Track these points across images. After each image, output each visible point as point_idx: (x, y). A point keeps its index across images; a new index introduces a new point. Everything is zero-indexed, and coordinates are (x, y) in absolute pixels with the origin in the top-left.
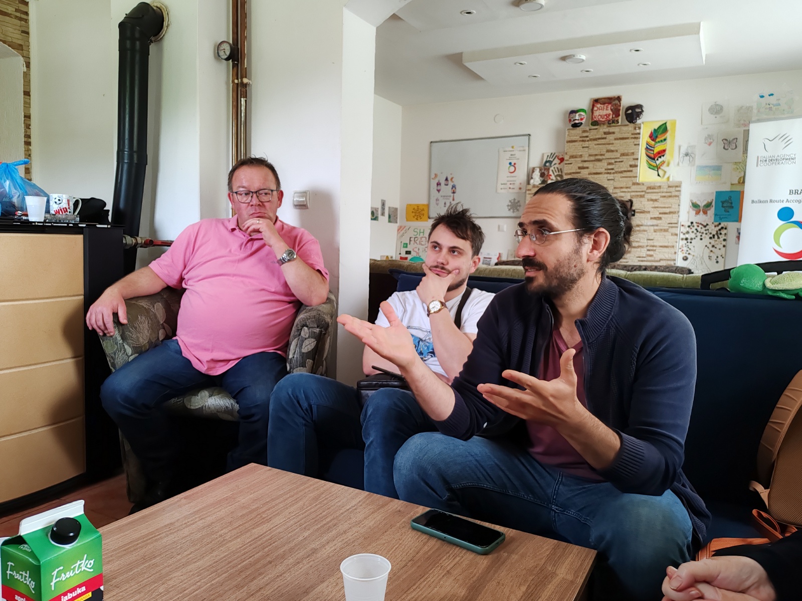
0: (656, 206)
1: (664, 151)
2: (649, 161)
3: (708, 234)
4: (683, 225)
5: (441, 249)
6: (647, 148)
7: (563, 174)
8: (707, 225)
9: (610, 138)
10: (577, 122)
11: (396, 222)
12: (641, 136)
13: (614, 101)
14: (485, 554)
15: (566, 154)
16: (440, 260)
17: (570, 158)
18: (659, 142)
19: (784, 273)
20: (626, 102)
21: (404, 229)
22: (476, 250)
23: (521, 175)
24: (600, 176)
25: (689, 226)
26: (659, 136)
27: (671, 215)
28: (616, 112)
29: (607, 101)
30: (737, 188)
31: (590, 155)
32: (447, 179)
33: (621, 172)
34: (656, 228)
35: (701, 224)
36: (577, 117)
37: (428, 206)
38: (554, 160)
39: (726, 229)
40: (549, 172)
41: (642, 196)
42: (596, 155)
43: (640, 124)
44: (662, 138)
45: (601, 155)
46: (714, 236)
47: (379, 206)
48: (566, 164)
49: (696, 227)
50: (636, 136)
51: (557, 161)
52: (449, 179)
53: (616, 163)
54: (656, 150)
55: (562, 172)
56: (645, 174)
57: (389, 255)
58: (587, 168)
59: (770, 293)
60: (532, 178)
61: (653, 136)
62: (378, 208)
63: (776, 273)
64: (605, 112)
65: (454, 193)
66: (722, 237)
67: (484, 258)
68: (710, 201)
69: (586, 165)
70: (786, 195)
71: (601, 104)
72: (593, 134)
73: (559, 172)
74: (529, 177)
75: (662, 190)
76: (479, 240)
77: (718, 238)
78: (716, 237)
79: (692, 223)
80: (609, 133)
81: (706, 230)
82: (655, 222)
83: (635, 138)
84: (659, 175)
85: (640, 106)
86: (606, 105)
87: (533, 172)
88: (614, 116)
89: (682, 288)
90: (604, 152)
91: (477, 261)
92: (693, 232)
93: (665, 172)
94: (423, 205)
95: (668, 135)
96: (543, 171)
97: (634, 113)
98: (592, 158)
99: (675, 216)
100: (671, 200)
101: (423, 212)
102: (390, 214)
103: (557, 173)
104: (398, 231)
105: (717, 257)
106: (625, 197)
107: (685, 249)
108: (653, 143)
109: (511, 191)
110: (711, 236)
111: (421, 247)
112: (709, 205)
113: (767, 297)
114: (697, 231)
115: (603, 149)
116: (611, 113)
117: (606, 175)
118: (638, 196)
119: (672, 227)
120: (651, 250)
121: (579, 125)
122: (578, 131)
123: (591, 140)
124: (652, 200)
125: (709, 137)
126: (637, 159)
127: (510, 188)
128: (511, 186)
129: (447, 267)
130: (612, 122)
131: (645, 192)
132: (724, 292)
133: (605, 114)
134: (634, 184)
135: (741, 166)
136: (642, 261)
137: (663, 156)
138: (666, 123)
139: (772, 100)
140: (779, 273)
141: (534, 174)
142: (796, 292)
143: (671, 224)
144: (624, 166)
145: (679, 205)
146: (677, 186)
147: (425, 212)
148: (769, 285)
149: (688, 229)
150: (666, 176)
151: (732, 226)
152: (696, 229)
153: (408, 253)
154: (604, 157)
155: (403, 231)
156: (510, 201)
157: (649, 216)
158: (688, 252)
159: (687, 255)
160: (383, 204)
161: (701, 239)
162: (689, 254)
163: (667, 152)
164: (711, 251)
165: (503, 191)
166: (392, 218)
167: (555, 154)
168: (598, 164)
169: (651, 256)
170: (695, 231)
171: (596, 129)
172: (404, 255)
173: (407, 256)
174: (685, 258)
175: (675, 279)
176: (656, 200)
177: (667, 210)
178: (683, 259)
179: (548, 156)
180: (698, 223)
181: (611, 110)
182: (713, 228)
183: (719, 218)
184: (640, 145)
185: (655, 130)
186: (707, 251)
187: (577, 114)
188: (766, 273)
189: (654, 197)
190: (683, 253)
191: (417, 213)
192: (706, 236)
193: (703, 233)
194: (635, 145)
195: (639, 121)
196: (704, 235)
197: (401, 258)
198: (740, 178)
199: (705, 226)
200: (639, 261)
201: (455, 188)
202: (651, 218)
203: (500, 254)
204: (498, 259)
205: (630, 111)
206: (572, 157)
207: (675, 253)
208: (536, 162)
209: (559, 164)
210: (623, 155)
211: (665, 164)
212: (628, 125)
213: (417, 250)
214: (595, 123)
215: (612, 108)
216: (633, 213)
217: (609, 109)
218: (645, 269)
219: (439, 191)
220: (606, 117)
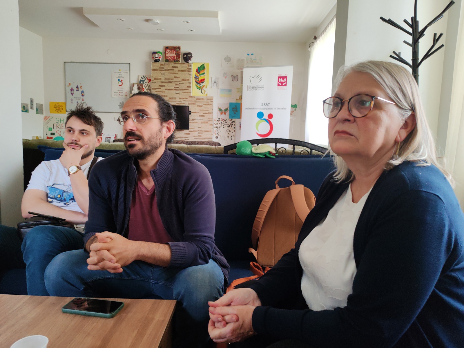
0: (202, 109)
1: (204, 79)
2: (197, 85)
3: (227, 125)
4: (215, 120)
5: (74, 131)
6: (195, 78)
7: (151, 89)
8: (226, 120)
9: (176, 70)
10: (157, 59)
11: (43, 114)
12: (192, 70)
13: (176, 49)
14: (112, 317)
15: (152, 77)
16: (74, 139)
17: (154, 80)
18: (201, 74)
19: (260, 144)
20: (183, 50)
21: (49, 119)
22: (99, 133)
23: (126, 88)
24: (172, 91)
25: (218, 121)
26: (201, 71)
27: (209, 115)
28: (178, 55)
29: (173, 49)
30: (239, 102)
31: (165, 79)
32: (77, 87)
33: (183, 90)
34: (202, 121)
35: (223, 119)
36: (157, 56)
37: (65, 104)
38: (145, 80)
39: (235, 122)
40: (143, 87)
41: (194, 104)
42: (169, 79)
43: (191, 64)
44: (203, 73)
45: (172, 79)
46: (229, 125)
47: (29, 102)
48: (152, 83)
49: (221, 121)
50: (189, 70)
51: (147, 81)
52: (79, 87)
53: (180, 84)
54: (200, 79)
55: (150, 87)
56: (195, 91)
57: (39, 136)
58: (164, 86)
59: (254, 155)
60: (133, 90)
61: (198, 71)
62: (28, 104)
63: (256, 145)
64: (172, 55)
65: (83, 96)
66: (233, 126)
67: (106, 137)
68: (227, 108)
69: (163, 84)
70: (260, 106)
71: (170, 50)
72: (166, 67)
73: (148, 87)
74: (131, 89)
75: (204, 101)
76: (100, 126)
77: (232, 127)
78: (230, 126)
79: (219, 119)
80: (175, 67)
81: (226, 123)
82: (202, 118)
83: (189, 71)
84: (202, 93)
85: (190, 54)
86: (173, 51)
87: (133, 86)
88: (177, 58)
89: (215, 153)
90: (173, 77)
91: (100, 139)
92: (220, 124)
93: (205, 91)
94: (62, 103)
95: (205, 71)
96: (139, 86)
97: (187, 57)
98: (167, 81)
99: (211, 115)
100: (208, 106)
101: (62, 108)
102: (38, 108)
103: (148, 88)
104: (44, 119)
105: (232, 137)
106: (186, 104)
107: (217, 132)
108: (198, 75)
109: (120, 96)
110: (228, 126)
111: (62, 131)
112: (226, 110)
113: (253, 157)
114: (222, 123)
115: (172, 76)
116: (175, 55)
117: (175, 91)
118: (192, 103)
119: (210, 121)
120: (201, 133)
121: (158, 61)
122: (158, 64)
123: (165, 70)
124: (199, 106)
125: (225, 74)
126: (191, 83)
127: (120, 95)
128: (120, 94)
129: (79, 143)
130: (176, 61)
131: (195, 101)
132: (234, 155)
133: (172, 56)
134: (190, 97)
135: (240, 90)
136: (196, 139)
137: (204, 82)
138: (204, 64)
139: (253, 57)
140: (258, 145)
141: (134, 87)
142: (265, 154)
143: (209, 119)
144: (184, 86)
145: (213, 109)
146: (211, 99)
147: (64, 108)
148: (254, 151)
149: (217, 122)
150: (206, 93)
151: (237, 120)
152: (221, 122)
153: (52, 134)
154: (173, 81)
155: (47, 120)
156: (120, 103)
157: (198, 114)
158: (218, 134)
159: (217, 136)
160: (32, 101)
161: (224, 127)
162: (219, 135)
163: (205, 80)
164: (229, 133)
165: (115, 96)
166: (39, 110)
167: (145, 76)
168: (170, 84)
169: (200, 136)
170: (221, 123)
171: (168, 64)
172: (49, 136)
173: (52, 136)
174: (217, 137)
175: (212, 149)
176: (201, 106)
177: (207, 112)
178: (216, 138)
179: (141, 77)
180: (222, 119)
181: (176, 54)
182: (229, 121)
183: (232, 116)
184: (192, 75)
185: (199, 67)
186: (227, 133)
187: (157, 54)
188: (252, 145)
189: (200, 104)
190: (216, 135)
191: (58, 108)
192: (226, 126)
193: (224, 124)
194: (189, 75)
195: (190, 62)
196: (225, 125)
197: (48, 138)
198: (240, 96)
199: (225, 121)
200: (195, 139)
201: (84, 93)
202: (200, 116)
203: (116, 135)
204: (115, 138)
205: (185, 56)
206: (155, 79)
207: (212, 135)
208: (134, 80)
209: (149, 82)
210: (183, 80)
211: (205, 87)
212: (185, 64)
213: (59, 132)
214: (167, 61)
215: (176, 53)
216: (190, 113)
217: (174, 53)
218: (198, 143)
219: (72, 94)
220: (173, 58)
